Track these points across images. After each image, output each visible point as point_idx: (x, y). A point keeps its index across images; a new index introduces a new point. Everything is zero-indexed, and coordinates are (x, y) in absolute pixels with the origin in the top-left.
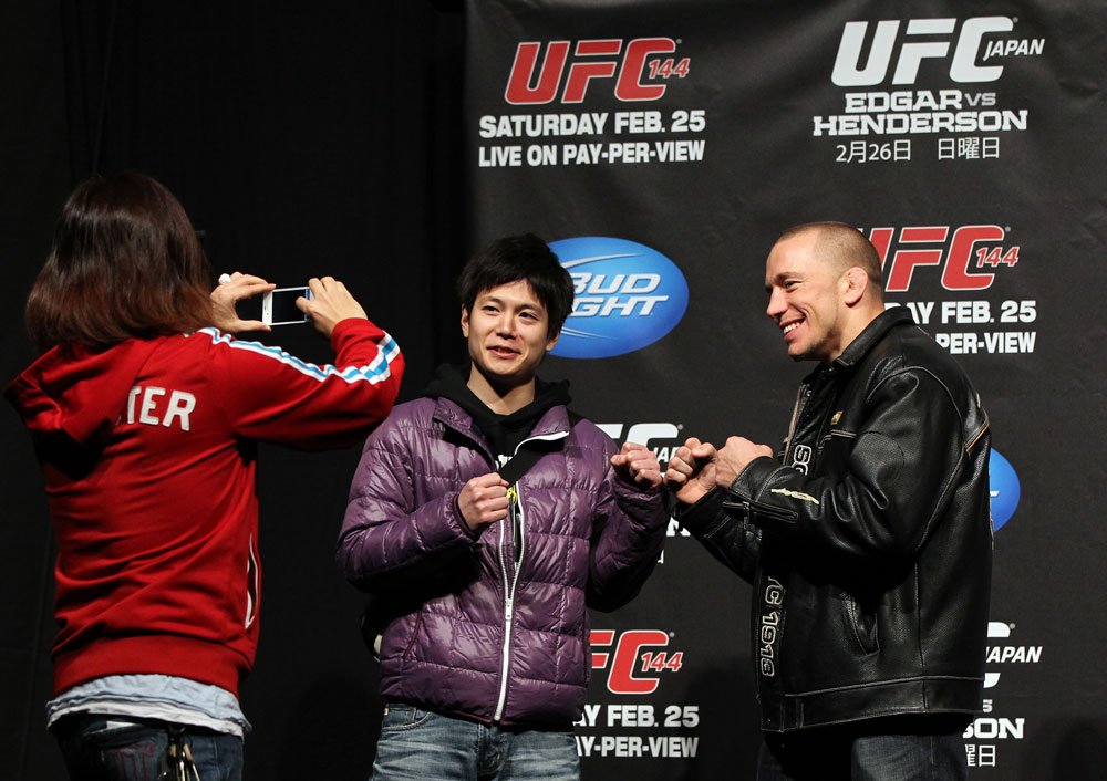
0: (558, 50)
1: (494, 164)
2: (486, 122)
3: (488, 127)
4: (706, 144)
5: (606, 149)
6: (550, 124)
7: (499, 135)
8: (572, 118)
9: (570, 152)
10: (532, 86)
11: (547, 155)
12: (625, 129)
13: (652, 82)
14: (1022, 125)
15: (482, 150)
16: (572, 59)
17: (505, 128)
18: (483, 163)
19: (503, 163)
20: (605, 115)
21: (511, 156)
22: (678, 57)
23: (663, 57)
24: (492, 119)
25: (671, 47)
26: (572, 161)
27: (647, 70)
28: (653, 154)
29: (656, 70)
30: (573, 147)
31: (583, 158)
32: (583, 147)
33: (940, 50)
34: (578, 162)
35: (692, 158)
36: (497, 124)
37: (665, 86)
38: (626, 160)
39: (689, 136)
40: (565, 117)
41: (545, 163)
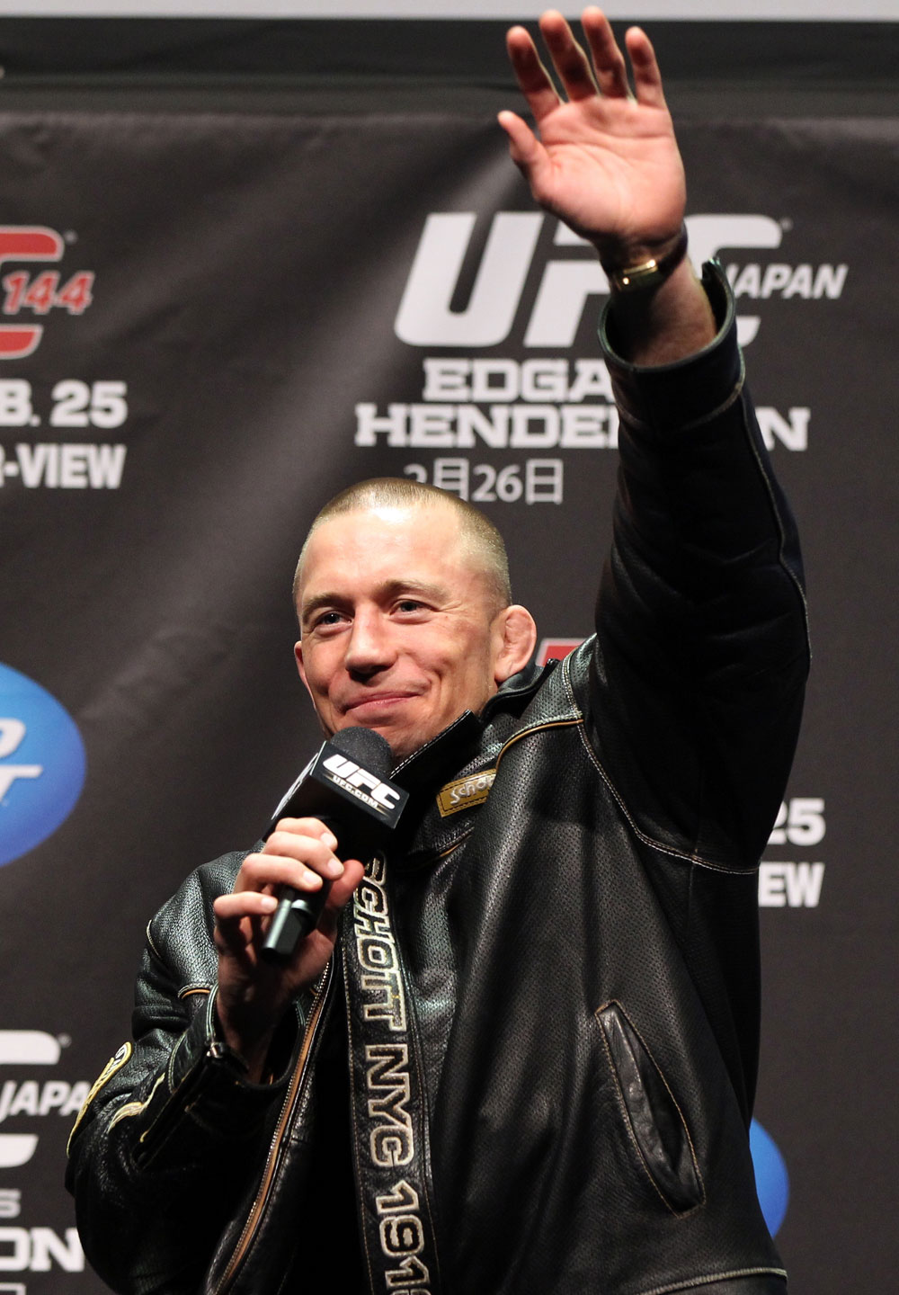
22: (66, 270)
25: (50, 247)
39: (93, 436)
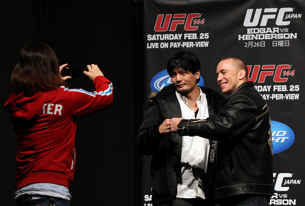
0: (169, 17)
1: (151, 48)
2: (149, 36)
3: (150, 37)
4: (209, 42)
5: (182, 44)
6: (166, 37)
7: (153, 40)
8: (172, 35)
9: (172, 44)
10: (162, 26)
11: (166, 45)
12: (187, 38)
13: (195, 25)
14: (295, 37)
15: (148, 44)
16: (172, 19)
17: (154, 38)
18: (148, 47)
19: (153, 47)
20: (181, 34)
21: (156, 45)
23: (197, 19)
24: (151, 35)
26: (172, 47)
27: (193, 22)
28: (194, 45)
29: (195, 22)
30: (173, 43)
31: (175, 46)
32: (175, 43)
33: (273, 17)
34: (174, 47)
35: (205, 46)
36: (152, 37)
37: (198, 26)
38: (187, 47)
40: (170, 35)
41: (165, 47)
